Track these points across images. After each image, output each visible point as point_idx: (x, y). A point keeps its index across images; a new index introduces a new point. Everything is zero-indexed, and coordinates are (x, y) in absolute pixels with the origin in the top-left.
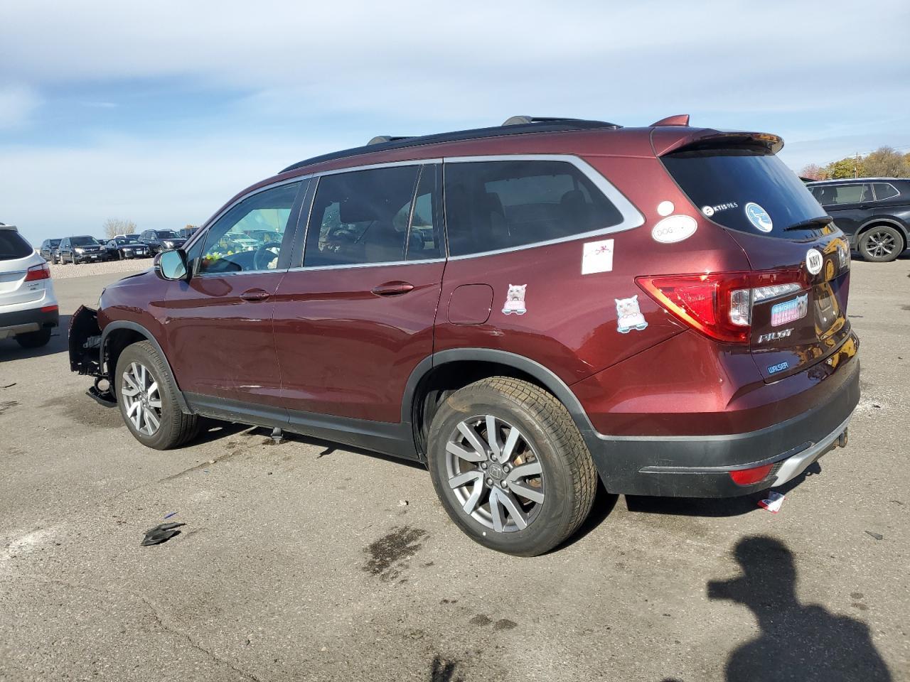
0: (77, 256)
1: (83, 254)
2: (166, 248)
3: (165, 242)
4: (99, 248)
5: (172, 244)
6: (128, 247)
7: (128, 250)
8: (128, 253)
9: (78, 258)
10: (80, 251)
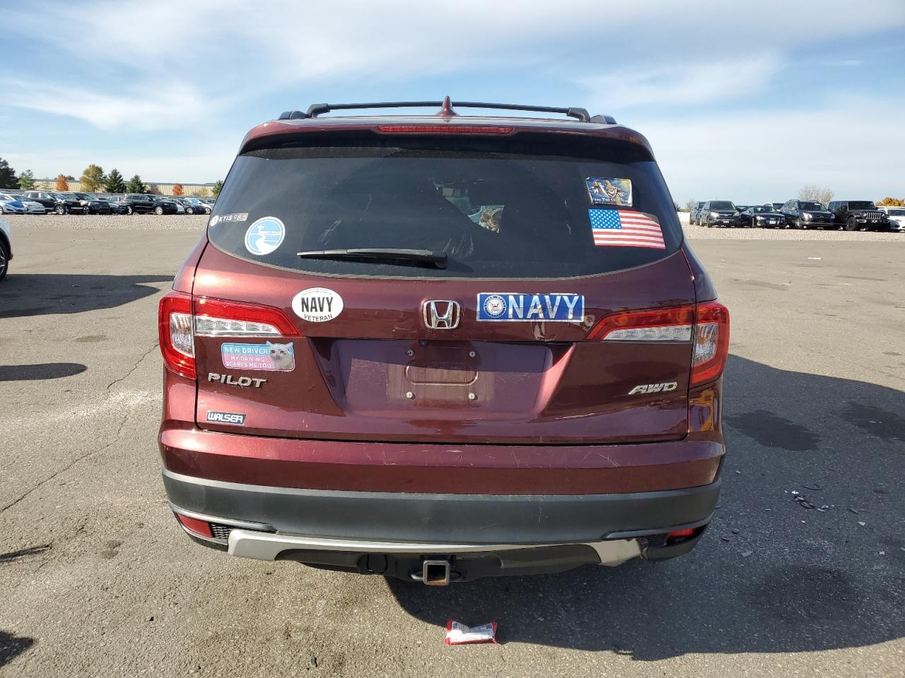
0: (710, 220)
1: (717, 218)
2: (803, 220)
3: (804, 214)
4: (733, 213)
5: (811, 216)
6: (763, 216)
7: (762, 218)
8: (761, 221)
9: (711, 222)
10: (715, 215)
